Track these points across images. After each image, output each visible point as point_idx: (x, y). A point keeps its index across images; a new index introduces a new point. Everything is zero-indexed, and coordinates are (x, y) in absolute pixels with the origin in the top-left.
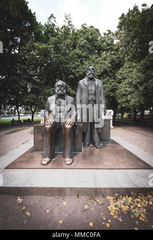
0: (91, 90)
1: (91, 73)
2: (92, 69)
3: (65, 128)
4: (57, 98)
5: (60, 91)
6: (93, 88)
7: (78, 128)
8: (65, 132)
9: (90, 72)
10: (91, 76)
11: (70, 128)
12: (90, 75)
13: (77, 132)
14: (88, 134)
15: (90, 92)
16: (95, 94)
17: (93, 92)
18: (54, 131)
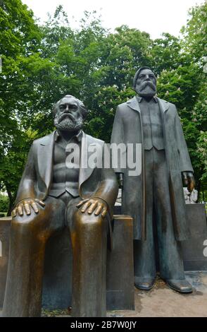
0: (151, 125)
1: (148, 84)
2: (150, 76)
3: (80, 228)
4: (58, 140)
5: (67, 120)
6: (155, 119)
7: (118, 228)
8: (78, 241)
9: (143, 83)
10: (148, 91)
11: (96, 226)
12: (144, 88)
13: (116, 241)
14: (147, 248)
15: (148, 128)
16: (162, 134)
17: (155, 128)
18: (42, 237)
